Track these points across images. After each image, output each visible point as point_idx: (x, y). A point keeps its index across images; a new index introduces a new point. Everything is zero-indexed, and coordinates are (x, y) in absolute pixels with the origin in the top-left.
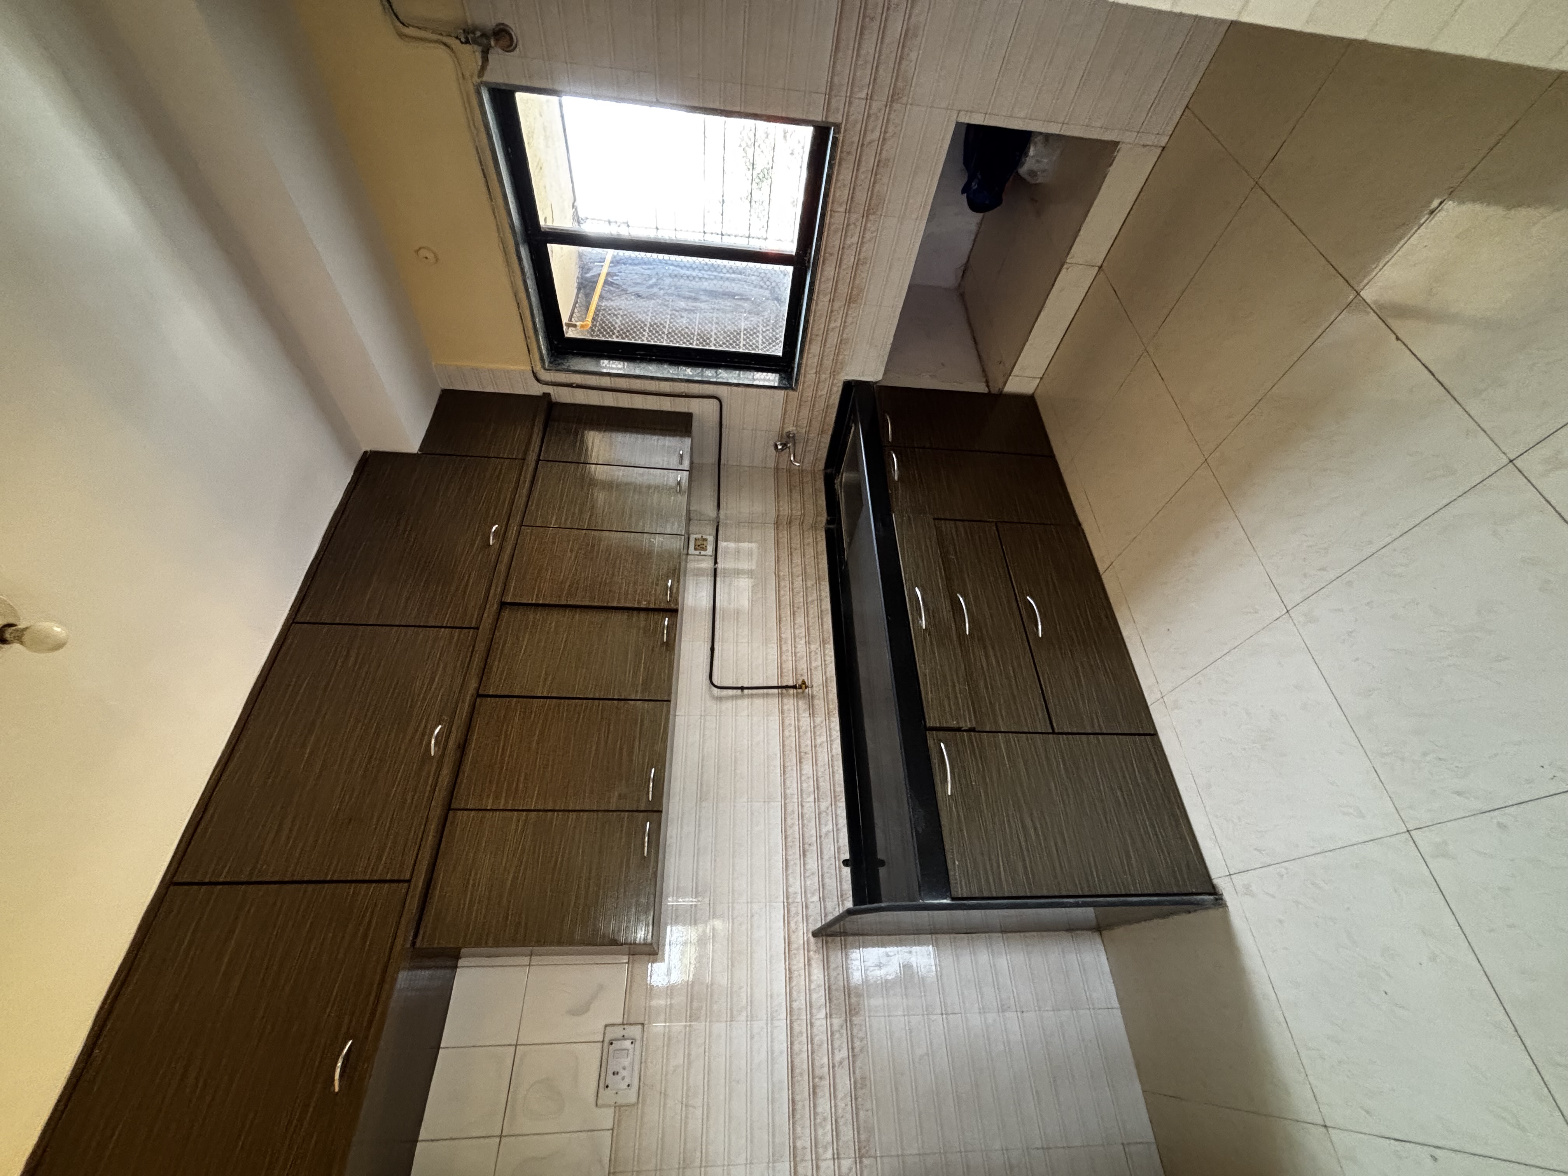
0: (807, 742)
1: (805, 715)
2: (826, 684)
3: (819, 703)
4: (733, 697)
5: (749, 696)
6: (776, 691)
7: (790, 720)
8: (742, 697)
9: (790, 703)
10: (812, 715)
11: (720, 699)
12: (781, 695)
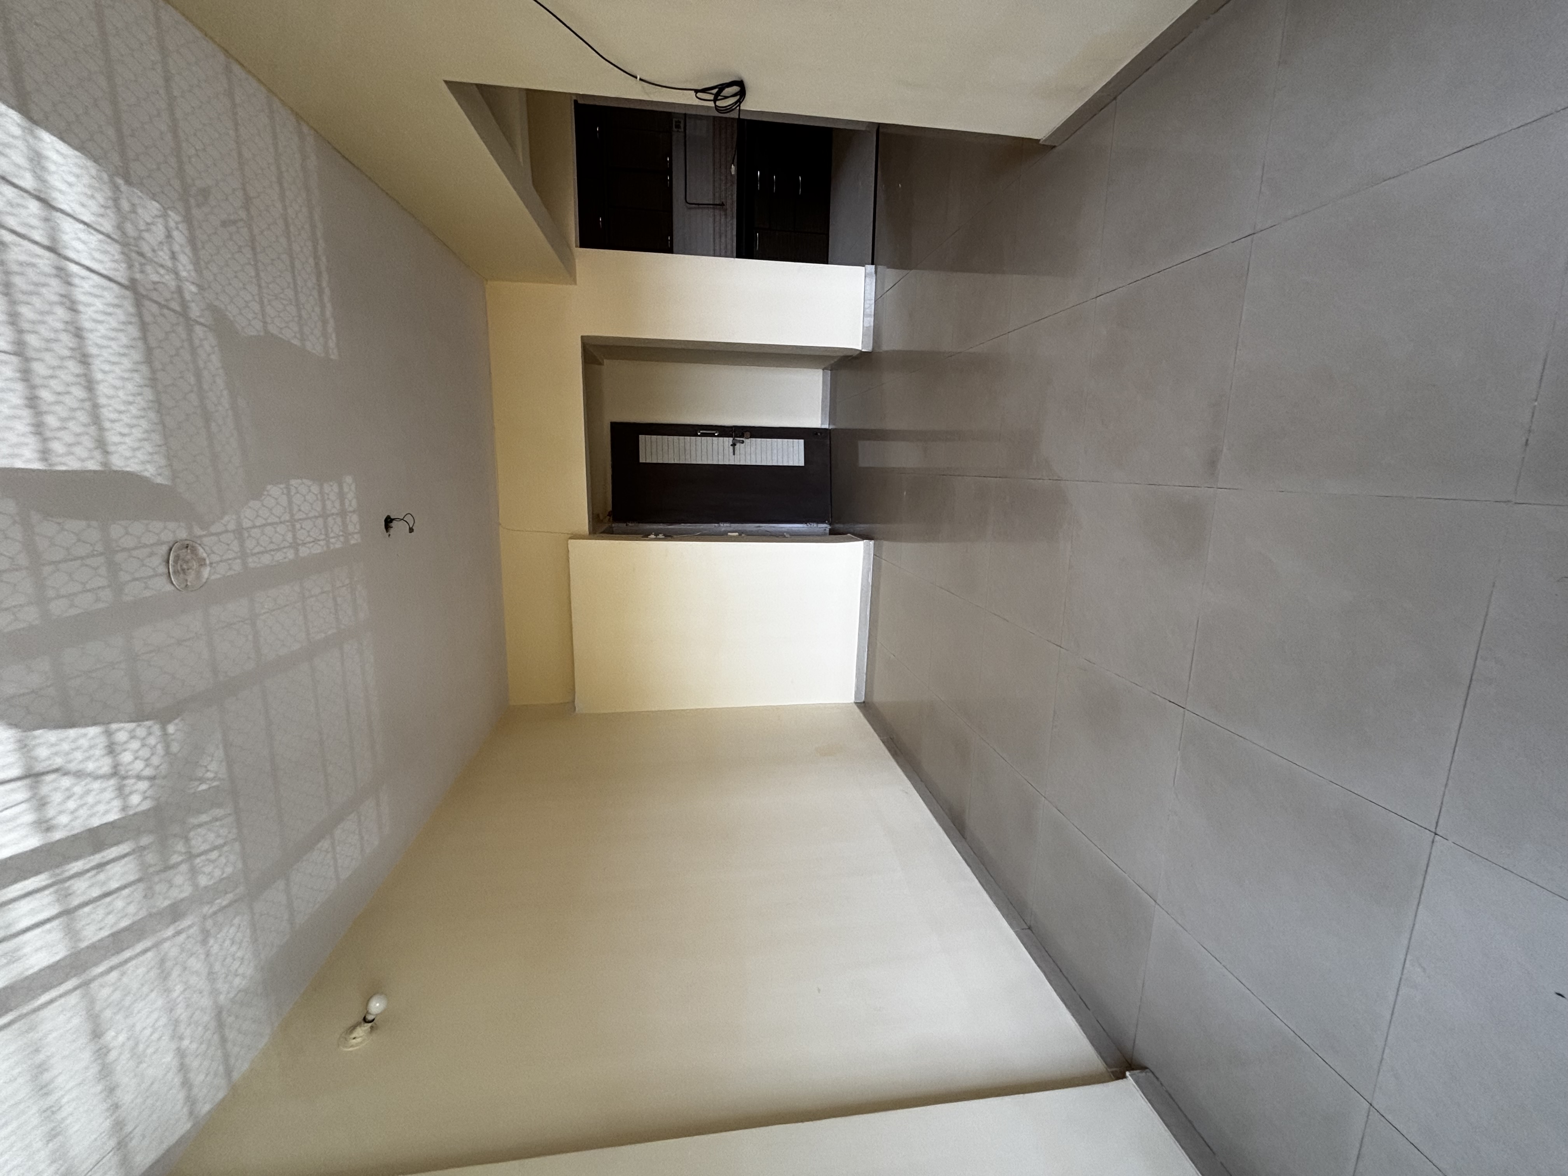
0: (723, 229)
1: (723, 217)
2: (732, 204)
3: (729, 212)
4: (695, 208)
5: (701, 208)
6: (711, 206)
7: (718, 218)
8: (699, 208)
9: (717, 212)
10: (726, 218)
11: (690, 208)
12: (714, 209)
